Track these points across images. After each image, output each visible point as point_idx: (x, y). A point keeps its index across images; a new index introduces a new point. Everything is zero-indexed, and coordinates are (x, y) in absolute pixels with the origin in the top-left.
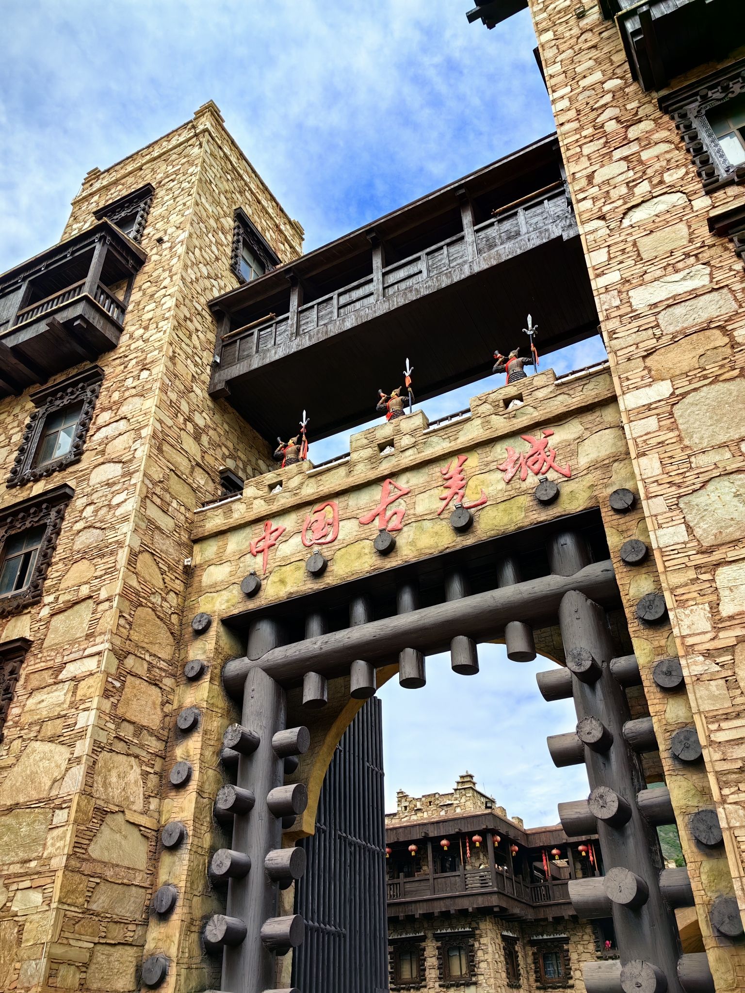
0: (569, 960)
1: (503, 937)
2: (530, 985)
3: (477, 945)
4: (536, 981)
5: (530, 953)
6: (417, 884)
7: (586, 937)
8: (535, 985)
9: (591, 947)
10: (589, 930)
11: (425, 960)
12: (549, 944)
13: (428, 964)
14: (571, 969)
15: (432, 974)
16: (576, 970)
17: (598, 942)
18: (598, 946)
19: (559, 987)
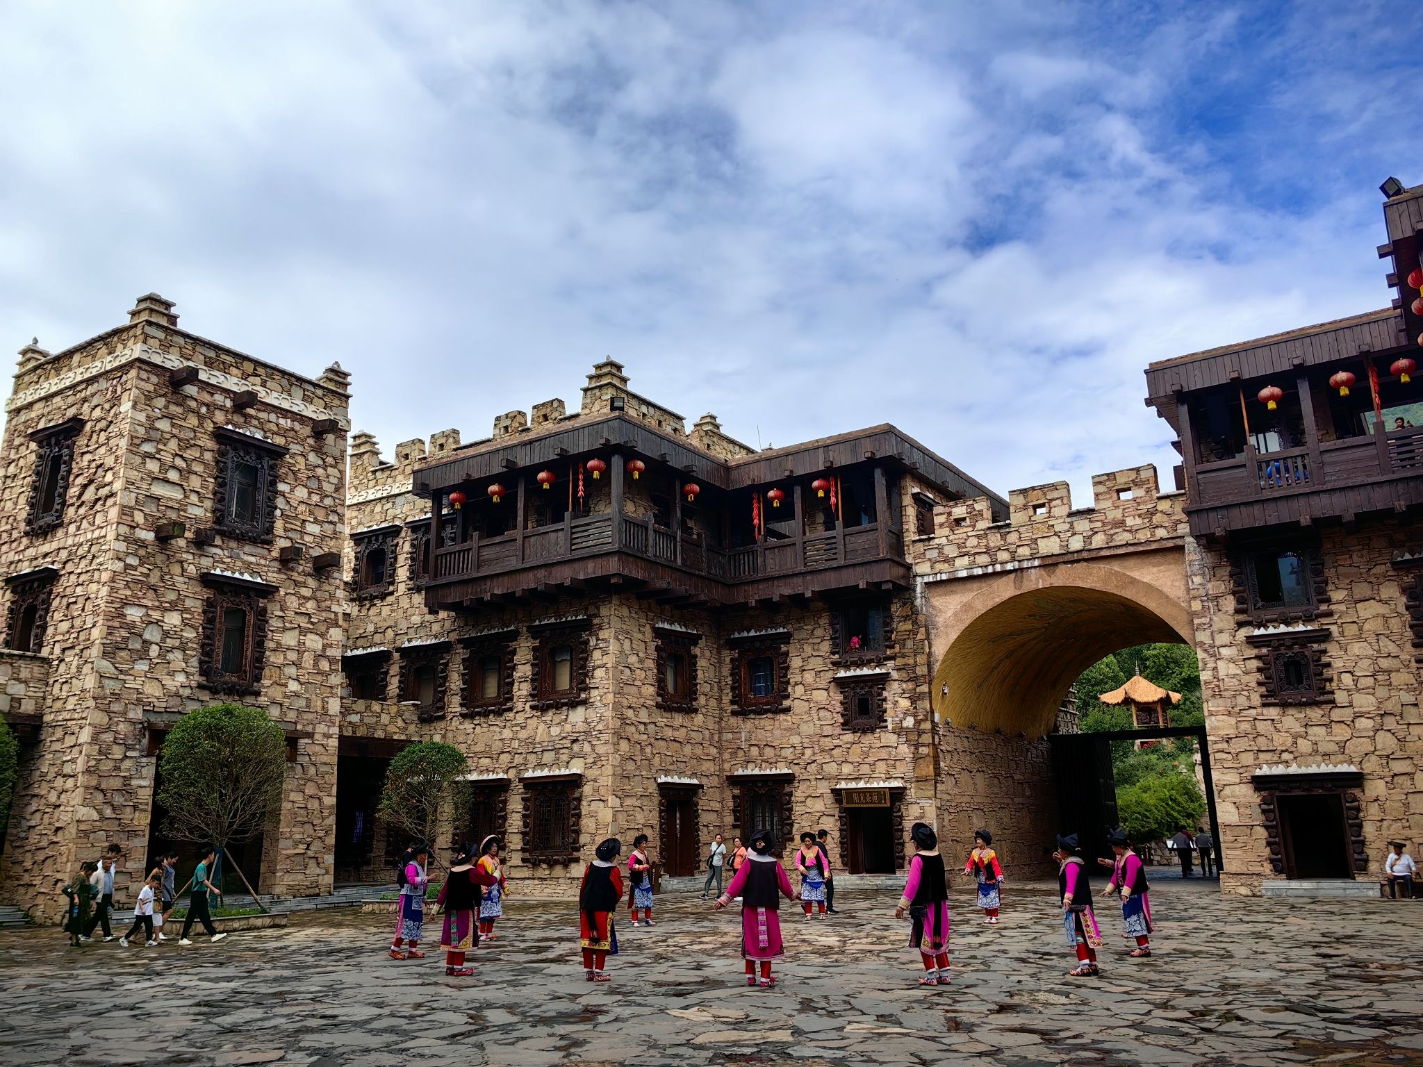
0: (788, 668)
1: (658, 633)
2: (721, 709)
3: (593, 642)
4: (732, 702)
5: (728, 660)
6: (498, 548)
7: (819, 632)
8: (730, 708)
9: (826, 647)
10: (824, 621)
11: (513, 668)
12: (757, 644)
13: (518, 675)
14: (788, 682)
15: (522, 690)
16: (796, 684)
17: (837, 638)
18: (835, 645)
19: (766, 711)
